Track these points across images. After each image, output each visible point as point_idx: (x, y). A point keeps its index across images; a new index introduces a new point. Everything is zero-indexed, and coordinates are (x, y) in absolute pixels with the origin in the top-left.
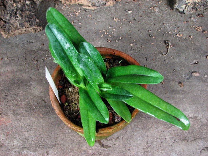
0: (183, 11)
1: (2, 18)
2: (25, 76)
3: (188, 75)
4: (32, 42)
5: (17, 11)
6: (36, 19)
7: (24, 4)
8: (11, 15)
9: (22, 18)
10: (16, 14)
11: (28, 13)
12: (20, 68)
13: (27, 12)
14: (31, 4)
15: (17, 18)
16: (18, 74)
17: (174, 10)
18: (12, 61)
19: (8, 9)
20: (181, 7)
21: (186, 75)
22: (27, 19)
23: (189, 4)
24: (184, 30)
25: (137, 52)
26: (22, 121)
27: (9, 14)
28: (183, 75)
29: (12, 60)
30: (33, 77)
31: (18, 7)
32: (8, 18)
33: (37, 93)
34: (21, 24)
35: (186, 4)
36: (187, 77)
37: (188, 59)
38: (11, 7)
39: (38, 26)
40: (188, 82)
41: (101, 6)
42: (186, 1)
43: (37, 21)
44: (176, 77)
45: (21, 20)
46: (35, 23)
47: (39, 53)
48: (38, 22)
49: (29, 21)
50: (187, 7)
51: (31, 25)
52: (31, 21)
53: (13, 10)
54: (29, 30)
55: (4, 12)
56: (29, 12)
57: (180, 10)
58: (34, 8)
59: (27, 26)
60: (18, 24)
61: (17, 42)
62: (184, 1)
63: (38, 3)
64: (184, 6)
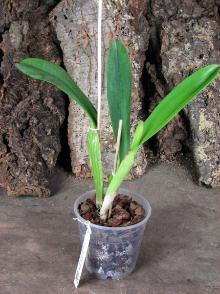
0: (210, 184)
1: (12, 173)
2: (22, 233)
3: (218, 244)
4: (36, 206)
5: (28, 168)
7: (36, 164)
8: (21, 172)
9: (31, 176)
10: (26, 171)
12: (18, 225)
13: (38, 172)
14: (43, 165)
15: (26, 175)
16: (15, 230)
17: (200, 185)
18: (10, 219)
19: (19, 166)
20: (207, 180)
22: (36, 178)
23: (215, 177)
24: (213, 203)
26: (8, 275)
27: (19, 171)
28: (212, 244)
29: (12, 218)
30: (31, 235)
31: (29, 166)
32: (17, 174)
33: (32, 250)
34: (29, 182)
35: (213, 177)
36: (216, 245)
38: (23, 164)
39: (46, 187)
40: (217, 250)
42: (211, 174)
43: (47, 181)
44: (202, 245)
45: (31, 178)
46: (44, 184)
47: (42, 215)
48: (47, 183)
49: (38, 180)
50: (213, 180)
51: (40, 184)
52: (40, 180)
53: (24, 168)
54: (36, 190)
55: (15, 169)
56: (40, 172)
57: (206, 183)
58: (45, 170)
59: (35, 184)
60: (27, 181)
61: (20, 204)
62: (210, 174)
63: (50, 166)
64: (210, 179)
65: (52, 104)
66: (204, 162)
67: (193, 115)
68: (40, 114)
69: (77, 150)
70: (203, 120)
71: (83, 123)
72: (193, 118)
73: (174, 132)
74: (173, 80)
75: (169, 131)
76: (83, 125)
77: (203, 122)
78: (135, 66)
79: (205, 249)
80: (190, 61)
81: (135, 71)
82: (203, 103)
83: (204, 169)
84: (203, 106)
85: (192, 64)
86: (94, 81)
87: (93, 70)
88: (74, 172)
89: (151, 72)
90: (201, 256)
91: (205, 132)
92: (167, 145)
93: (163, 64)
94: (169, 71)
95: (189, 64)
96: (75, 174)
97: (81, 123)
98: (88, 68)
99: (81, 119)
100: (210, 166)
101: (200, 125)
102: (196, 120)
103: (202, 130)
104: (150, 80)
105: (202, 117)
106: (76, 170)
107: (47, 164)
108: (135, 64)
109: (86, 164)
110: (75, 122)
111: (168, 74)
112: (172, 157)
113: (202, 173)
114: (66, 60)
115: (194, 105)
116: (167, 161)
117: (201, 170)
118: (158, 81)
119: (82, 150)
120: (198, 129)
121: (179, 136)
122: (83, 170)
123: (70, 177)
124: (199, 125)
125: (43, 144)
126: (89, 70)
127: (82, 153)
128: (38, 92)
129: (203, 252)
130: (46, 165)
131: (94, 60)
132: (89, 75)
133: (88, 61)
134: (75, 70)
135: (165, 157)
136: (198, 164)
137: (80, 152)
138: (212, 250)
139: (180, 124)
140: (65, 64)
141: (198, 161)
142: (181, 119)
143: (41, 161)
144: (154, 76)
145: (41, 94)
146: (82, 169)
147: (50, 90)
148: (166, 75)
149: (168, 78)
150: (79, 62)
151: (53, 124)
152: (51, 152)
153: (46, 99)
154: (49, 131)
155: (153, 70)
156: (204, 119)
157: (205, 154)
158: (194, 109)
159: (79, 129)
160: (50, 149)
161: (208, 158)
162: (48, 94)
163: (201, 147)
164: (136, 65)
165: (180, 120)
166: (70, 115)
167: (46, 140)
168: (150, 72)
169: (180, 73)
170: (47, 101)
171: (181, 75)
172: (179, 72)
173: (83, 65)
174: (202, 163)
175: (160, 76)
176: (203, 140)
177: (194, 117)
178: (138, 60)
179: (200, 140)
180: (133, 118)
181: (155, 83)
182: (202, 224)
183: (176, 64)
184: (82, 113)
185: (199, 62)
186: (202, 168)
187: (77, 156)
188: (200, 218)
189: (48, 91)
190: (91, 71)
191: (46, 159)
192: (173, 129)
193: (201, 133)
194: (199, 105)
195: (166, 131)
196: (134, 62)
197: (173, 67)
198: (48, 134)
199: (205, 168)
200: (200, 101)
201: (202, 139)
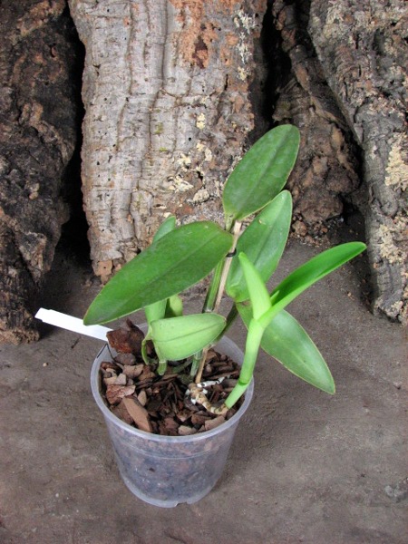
0: (397, 317)
3: (400, 489)
4: (9, 366)
6: (26, 312)
11: (10, 296)
13: (7, 294)
14: (20, 276)
17: (376, 312)
20: (392, 306)
21: (395, 488)
24: (399, 365)
25: (267, 416)
28: (388, 489)
35: (404, 300)
36: (398, 493)
37: (403, 443)
39: (27, 328)
40: (399, 508)
41: (192, 295)
42: (403, 293)
44: (365, 490)
46: (21, 321)
47: (19, 394)
48: (28, 320)
49: (8, 316)
50: (406, 308)
51: (11, 325)
52: (12, 315)
54: (5, 335)
56: (12, 294)
57: (389, 314)
58: (25, 286)
59: (1, 326)
62: (399, 292)
63: (37, 274)
64: (398, 304)
65: (41, 119)
66: (389, 263)
67: (375, 148)
68: (13, 146)
69: (101, 228)
70: (397, 163)
71: (114, 166)
72: (373, 156)
73: (326, 176)
74: (332, 55)
75: (315, 174)
76: (114, 173)
77: (397, 166)
78: (241, 24)
79: (372, 504)
80: (379, 6)
81: (243, 37)
82: (400, 119)
83: (388, 280)
84: (399, 126)
85: (384, 16)
86: (141, 63)
87: (138, 35)
88: (97, 273)
89: (284, 26)
90: (360, 524)
91: (399, 191)
92: (310, 203)
93: (312, 10)
94: (325, 32)
95: (377, 14)
96: (100, 276)
97: (109, 166)
98: (126, 29)
99: (110, 157)
100: (403, 273)
101: (388, 175)
102: (379, 160)
103: (392, 187)
104: (280, 46)
105: (395, 155)
106: (101, 269)
107: (30, 268)
108: (243, 19)
109: (123, 258)
110: (95, 163)
111: (322, 39)
112: (318, 226)
113: (383, 288)
114: (75, 5)
115: (378, 121)
116: (308, 238)
117: (382, 281)
118: (297, 50)
119: (113, 228)
120: (383, 182)
121: (338, 185)
122: (117, 269)
123: (88, 283)
124: (386, 174)
125: (20, 220)
126: (128, 35)
127: (114, 235)
128: (8, 91)
129: (366, 510)
130: (28, 271)
131: (141, 8)
132: (130, 48)
133: (127, 12)
134: (96, 34)
135: (303, 227)
136: (375, 266)
137: (107, 232)
138: (387, 507)
139: (342, 158)
140: (73, 15)
141: (376, 259)
142: (346, 146)
143: (14, 266)
144: (289, 37)
145: (15, 95)
146: (114, 267)
147: (37, 81)
148: (318, 41)
149: (323, 49)
150: (105, 13)
151: (45, 167)
152: (38, 242)
153: (27, 107)
154: (34, 189)
155: (290, 20)
156: (400, 161)
157: (392, 245)
158: (377, 132)
159: (106, 180)
160: (36, 235)
161: (400, 255)
162: (33, 92)
163: (386, 229)
164: (245, 20)
165: (342, 148)
166: (84, 145)
167: (28, 209)
168: (280, 26)
169: (351, 40)
170: (29, 113)
171: (354, 47)
172: (351, 38)
173: (115, 21)
174: (384, 266)
175: (304, 40)
176: (392, 211)
177: (375, 152)
178: (252, 7)
179: (386, 208)
180: (233, 153)
181: (291, 55)
182: (370, 427)
183: (345, 16)
184: (112, 144)
185: (402, 11)
186: (383, 276)
187: (102, 242)
188: (367, 410)
189: (33, 84)
190: (134, 37)
191: (27, 257)
192: (326, 169)
193: (388, 192)
194: (391, 124)
195: (309, 172)
196: (240, 13)
197: (336, 21)
198: (31, 197)
199: (391, 278)
200: (395, 114)
201: (389, 207)
